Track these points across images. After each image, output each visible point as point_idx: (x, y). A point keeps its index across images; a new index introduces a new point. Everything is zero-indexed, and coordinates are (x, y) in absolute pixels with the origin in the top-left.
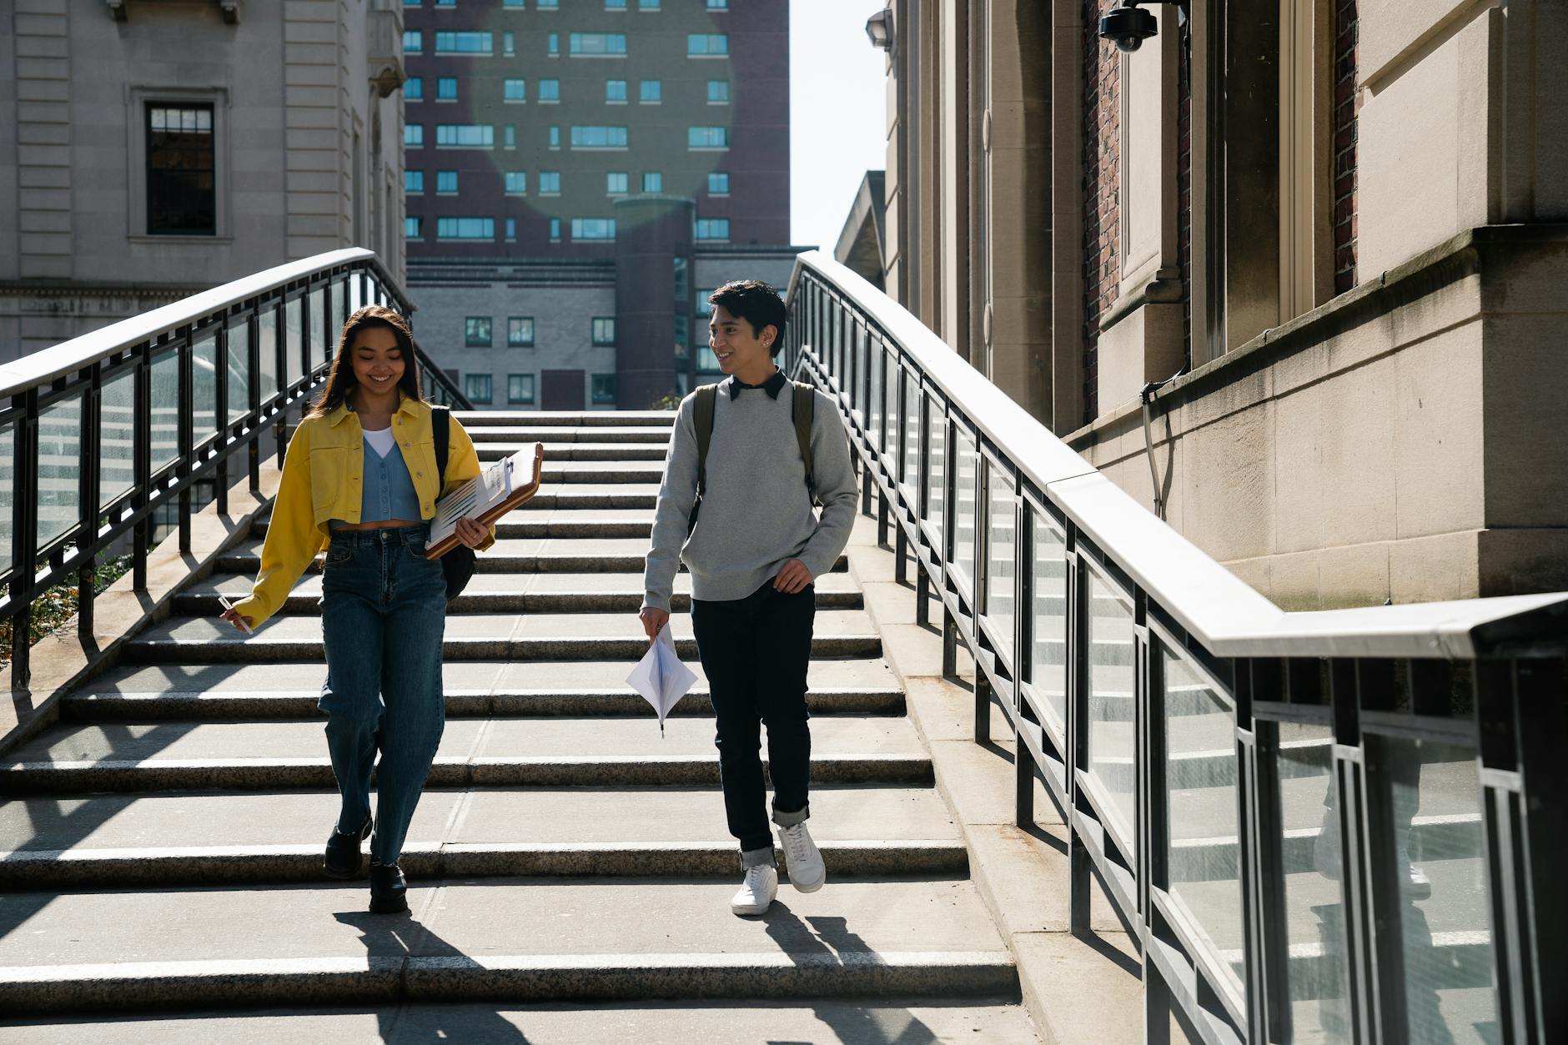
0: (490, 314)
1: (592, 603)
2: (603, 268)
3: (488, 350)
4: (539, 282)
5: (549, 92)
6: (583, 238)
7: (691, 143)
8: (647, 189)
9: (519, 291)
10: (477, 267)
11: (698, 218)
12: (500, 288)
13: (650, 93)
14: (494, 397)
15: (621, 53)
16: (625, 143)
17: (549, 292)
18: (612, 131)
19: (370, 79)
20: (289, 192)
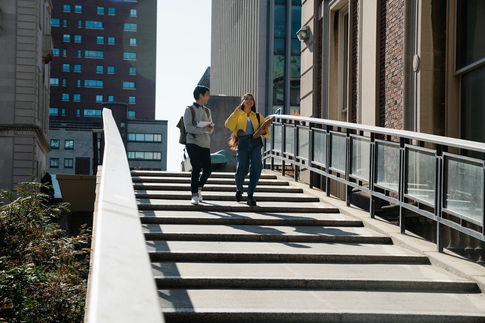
0: (59, 139)
1: (310, 258)
2: (97, 125)
3: (58, 150)
4: (75, 129)
5: (78, 68)
6: (87, 115)
7: (124, 87)
8: (109, 101)
9: (69, 131)
10: (54, 123)
11: (129, 110)
12: (62, 130)
13: (111, 70)
14: (59, 166)
15: (102, 57)
16: (102, 86)
17: (79, 132)
18: (98, 82)
19: (43, 57)
20: (16, 94)
